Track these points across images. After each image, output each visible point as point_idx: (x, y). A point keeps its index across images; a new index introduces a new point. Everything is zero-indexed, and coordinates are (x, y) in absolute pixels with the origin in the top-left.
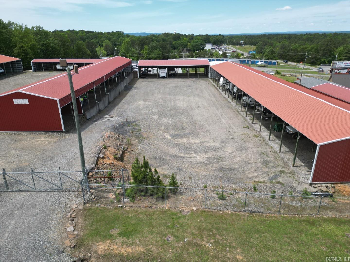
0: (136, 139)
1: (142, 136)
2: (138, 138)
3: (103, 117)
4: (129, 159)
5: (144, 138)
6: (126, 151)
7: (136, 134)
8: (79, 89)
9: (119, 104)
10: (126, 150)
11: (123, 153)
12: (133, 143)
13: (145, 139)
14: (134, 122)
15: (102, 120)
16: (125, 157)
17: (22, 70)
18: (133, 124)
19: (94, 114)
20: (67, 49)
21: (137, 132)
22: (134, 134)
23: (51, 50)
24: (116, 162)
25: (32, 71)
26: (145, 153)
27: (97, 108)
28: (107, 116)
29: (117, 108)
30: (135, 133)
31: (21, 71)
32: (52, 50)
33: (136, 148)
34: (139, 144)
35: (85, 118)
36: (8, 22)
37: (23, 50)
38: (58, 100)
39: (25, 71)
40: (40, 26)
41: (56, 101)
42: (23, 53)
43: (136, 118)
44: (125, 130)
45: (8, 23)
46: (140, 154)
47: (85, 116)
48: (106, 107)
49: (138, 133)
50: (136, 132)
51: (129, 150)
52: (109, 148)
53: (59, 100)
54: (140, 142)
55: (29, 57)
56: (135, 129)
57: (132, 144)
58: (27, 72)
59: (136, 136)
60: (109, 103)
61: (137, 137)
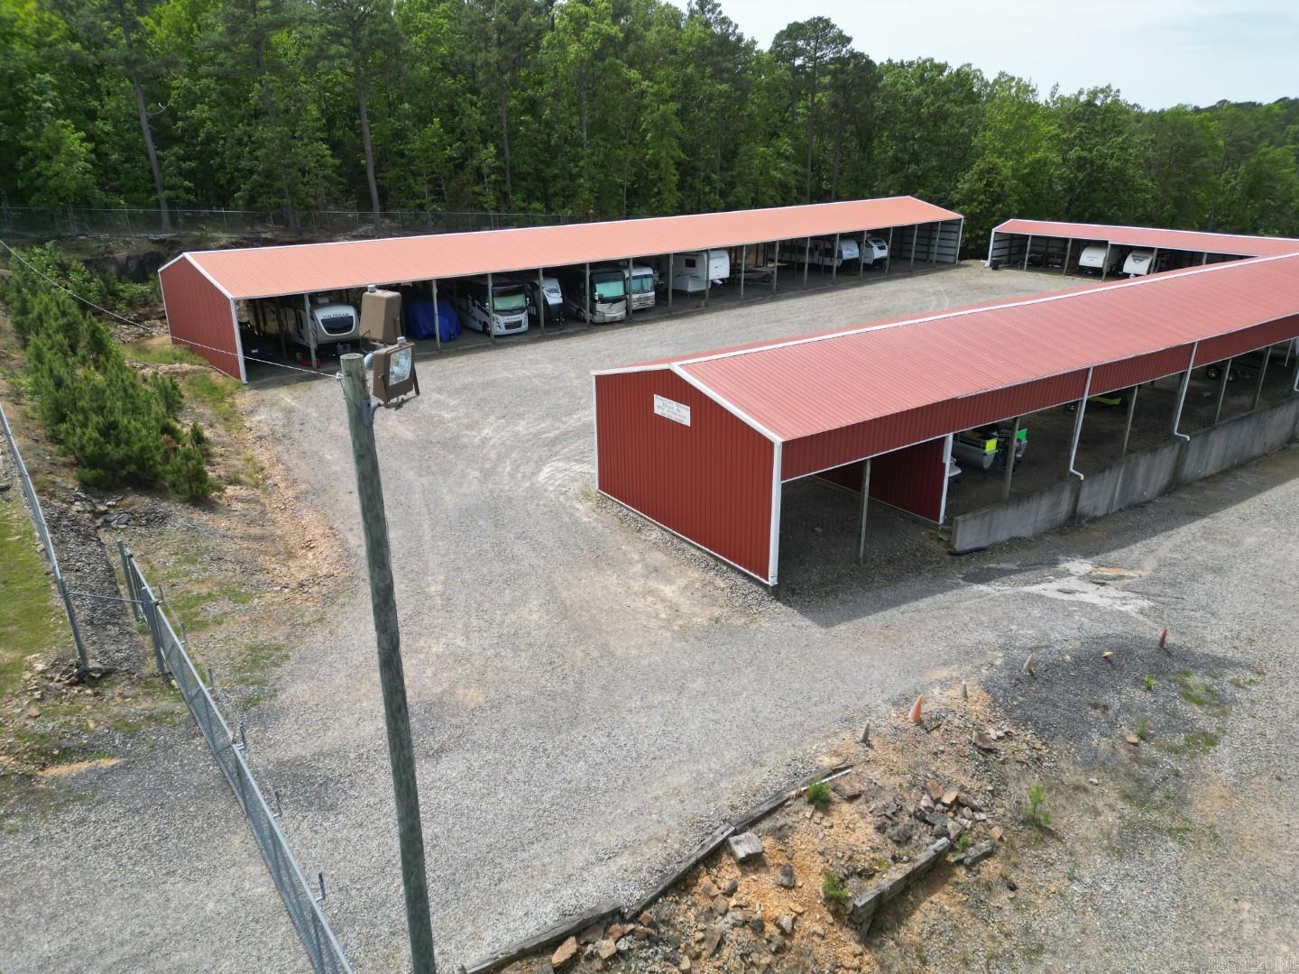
0: (1120, 804)
1: (1183, 802)
2: (1142, 804)
3: (1054, 563)
4: (935, 945)
5: (1179, 834)
6: (961, 872)
7: (1153, 763)
8: (953, 400)
9: (1231, 510)
10: (969, 868)
11: (932, 874)
12: (1070, 826)
13: (1182, 842)
14: (1217, 665)
15: (1027, 583)
16: (918, 916)
17: (955, 255)
18: (1196, 680)
19: (1026, 531)
20: (1193, 182)
21: (1174, 750)
22: (1136, 760)
23: (1108, 184)
24: (818, 928)
25: (987, 263)
26: (1083, 956)
27: (1056, 504)
28: (1080, 566)
29: (1196, 526)
30: (1148, 750)
31: (951, 259)
32: (1113, 183)
33: (1055, 880)
34: (1099, 860)
35: (949, 544)
36: (995, 76)
37: (989, 184)
38: (778, 440)
39: (963, 262)
40: (1108, 87)
41: (769, 445)
42: (984, 193)
43: (1251, 641)
44: (1095, 706)
45: (996, 82)
46: (1040, 949)
47: (949, 533)
48: (1140, 506)
49: (1169, 761)
50: (1160, 747)
51: (992, 868)
52: (845, 807)
53: (783, 443)
54: (1125, 844)
55: (1000, 209)
56: (1174, 721)
57: (1051, 833)
58: (966, 266)
59: (1139, 781)
60: (1176, 484)
61: (1139, 794)
